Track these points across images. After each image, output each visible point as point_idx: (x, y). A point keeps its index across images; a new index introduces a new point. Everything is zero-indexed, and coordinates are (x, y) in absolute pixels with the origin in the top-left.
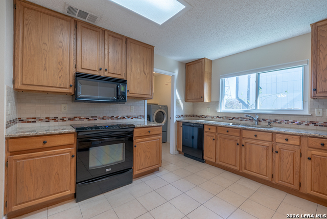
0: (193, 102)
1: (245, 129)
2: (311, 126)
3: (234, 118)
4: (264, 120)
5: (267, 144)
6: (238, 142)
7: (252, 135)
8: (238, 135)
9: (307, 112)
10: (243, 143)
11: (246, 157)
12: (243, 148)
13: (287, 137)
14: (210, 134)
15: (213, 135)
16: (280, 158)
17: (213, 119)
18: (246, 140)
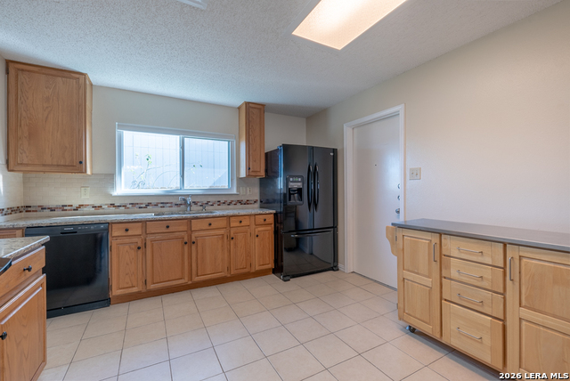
0: (24, 172)
1: (197, 218)
2: (239, 204)
3: (149, 204)
4: (195, 203)
5: (222, 232)
6: (186, 240)
7: (204, 224)
8: (185, 228)
9: (235, 191)
10: (193, 239)
11: (197, 258)
12: (194, 247)
13: (241, 218)
14: (127, 240)
15: (135, 240)
16: (235, 244)
17: (101, 211)
18: (197, 234)
